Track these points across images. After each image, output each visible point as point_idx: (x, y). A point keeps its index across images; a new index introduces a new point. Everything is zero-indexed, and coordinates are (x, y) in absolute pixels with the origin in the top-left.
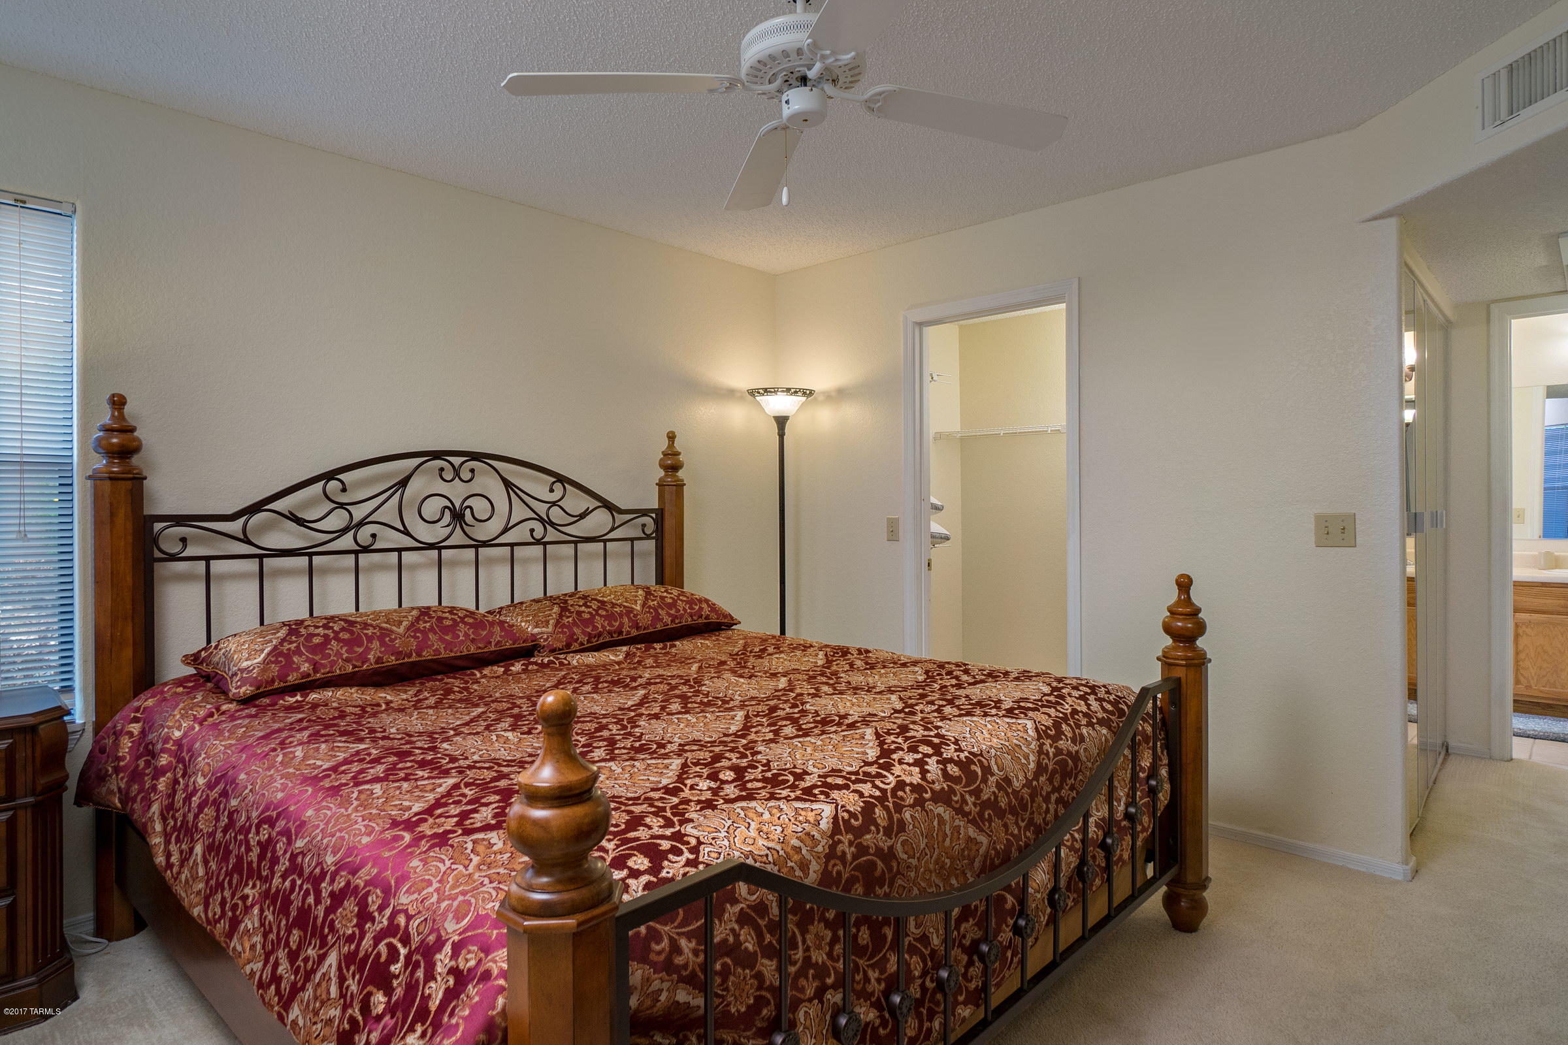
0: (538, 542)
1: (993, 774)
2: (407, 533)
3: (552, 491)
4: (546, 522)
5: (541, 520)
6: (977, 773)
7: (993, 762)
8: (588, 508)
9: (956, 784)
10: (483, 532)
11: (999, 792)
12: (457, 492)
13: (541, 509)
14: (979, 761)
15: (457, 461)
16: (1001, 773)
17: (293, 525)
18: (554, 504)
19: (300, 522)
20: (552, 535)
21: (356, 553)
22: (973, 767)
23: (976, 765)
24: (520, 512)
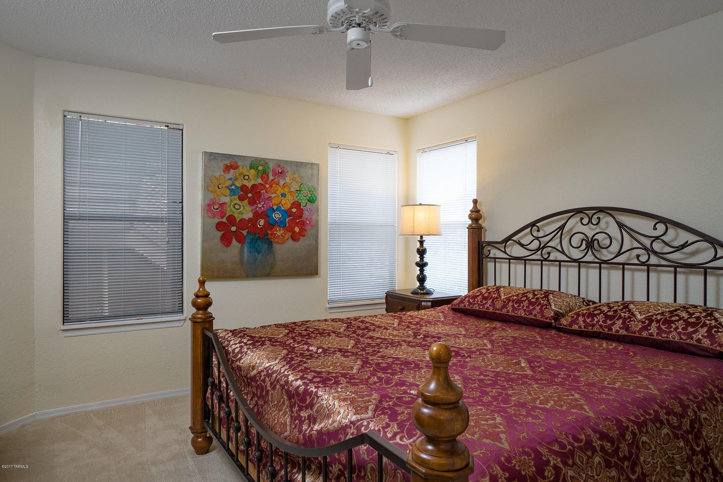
0: (643, 264)
1: (311, 409)
2: (563, 252)
3: (655, 228)
4: (650, 251)
5: (646, 249)
6: (306, 401)
7: (317, 405)
8: (688, 241)
9: (297, 396)
10: (606, 255)
11: (307, 420)
12: (589, 231)
13: (647, 242)
14: (314, 398)
15: (590, 213)
16: (316, 414)
17: (518, 246)
18: (657, 238)
19: (522, 245)
20: (654, 260)
21: (542, 261)
22: (308, 397)
23: (310, 398)
24: (628, 243)
